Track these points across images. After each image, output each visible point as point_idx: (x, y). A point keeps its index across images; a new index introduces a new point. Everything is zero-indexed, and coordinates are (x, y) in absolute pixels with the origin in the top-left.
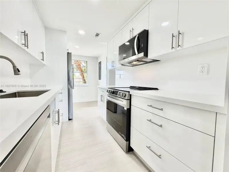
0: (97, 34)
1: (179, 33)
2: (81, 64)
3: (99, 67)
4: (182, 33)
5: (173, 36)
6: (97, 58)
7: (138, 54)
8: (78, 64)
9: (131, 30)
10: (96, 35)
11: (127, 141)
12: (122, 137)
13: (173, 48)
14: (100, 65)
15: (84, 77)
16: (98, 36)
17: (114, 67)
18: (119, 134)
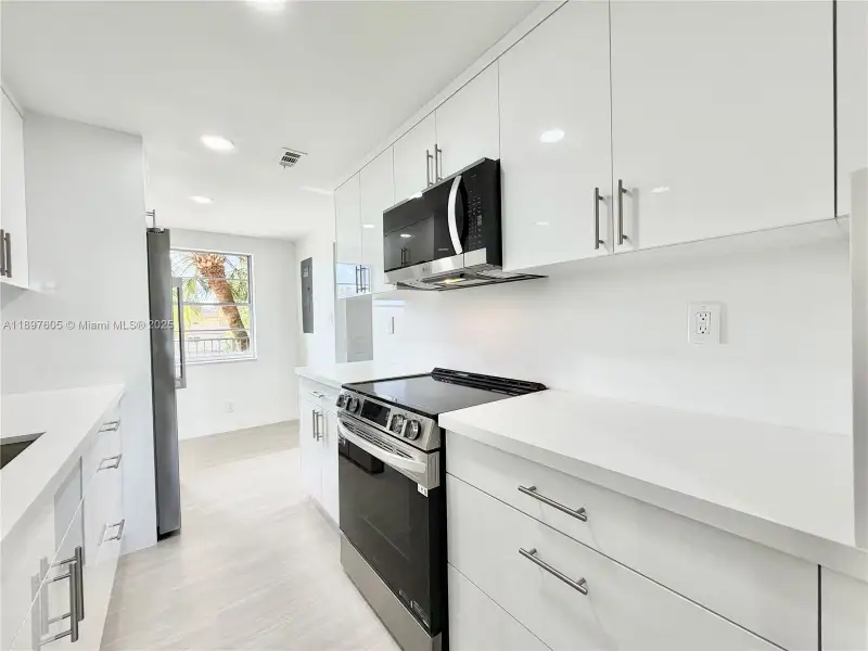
0: (287, 153)
1: (622, 191)
2: (225, 264)
3: (303, 279)
4: (631, 191)
5: (598, 198)
6: (292, 244)
7: (463, 252)
8: (209, 264)
9: (432, 152)
10: (284, 159)
11: (433, 631)
12: (414, 612)
13: (599, 242)
14: (306, 275)
15: (237, 320)
16: (293, 161)
17: (367, 292)
18: (400, 597)
